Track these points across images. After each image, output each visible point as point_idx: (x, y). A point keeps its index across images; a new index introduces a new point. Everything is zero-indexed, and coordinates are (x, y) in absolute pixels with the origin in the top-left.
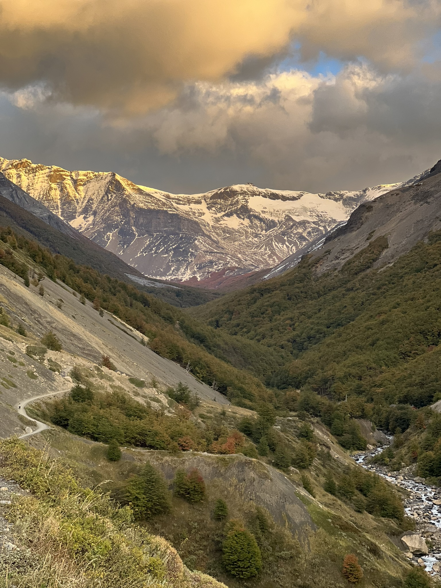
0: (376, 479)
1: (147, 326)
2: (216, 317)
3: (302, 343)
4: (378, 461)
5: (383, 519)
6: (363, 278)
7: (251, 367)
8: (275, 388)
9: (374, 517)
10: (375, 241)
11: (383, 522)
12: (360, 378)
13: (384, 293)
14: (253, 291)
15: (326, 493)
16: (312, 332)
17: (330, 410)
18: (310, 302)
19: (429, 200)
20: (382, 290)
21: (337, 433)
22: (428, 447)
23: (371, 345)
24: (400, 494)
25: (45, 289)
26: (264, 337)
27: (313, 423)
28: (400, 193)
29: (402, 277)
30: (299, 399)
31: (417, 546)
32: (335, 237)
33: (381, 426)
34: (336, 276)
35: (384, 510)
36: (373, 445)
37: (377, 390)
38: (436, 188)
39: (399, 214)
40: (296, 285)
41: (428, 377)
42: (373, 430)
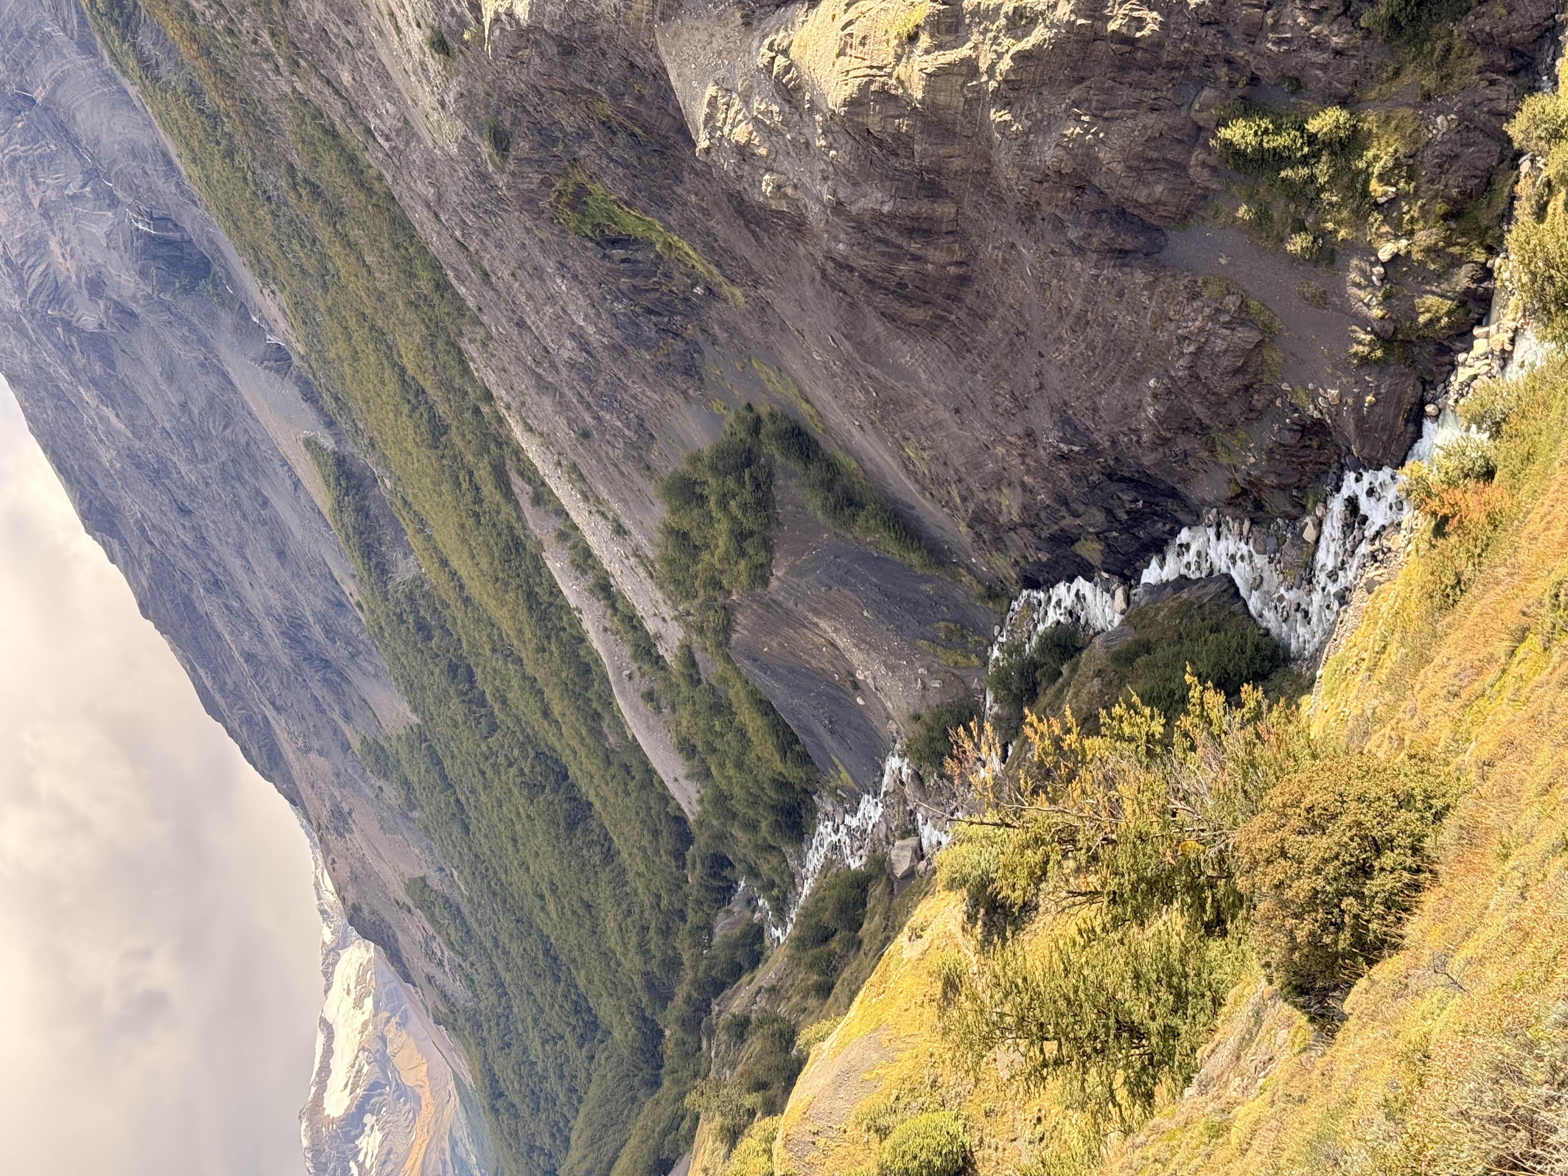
0: (806, 908)
3: (586, 1024)
4: (780, 906)
5: (869, 906)
6: (477, 920)
8: (662, 1071)
9: (867, 920)
10: (412, 897)
11: (874, 906)
12: (645, 929)
13: (503, 885)
14: (495, 1110)
15: (831, 998)
16: (567, 1006)
17: (697, 984)
18: (515, 1010)
19: (346, 810)
20: (498, 888)
21: (736, 972)
22: (752, 827)
23: (590, 911)
24: (829, 875)
26: (573, 1090)
27: (721, 1013)
29: (476, 856)
30: (680, 1034)
31: (908, 854)
32: (404, 966)
33: (724, 899)
34: (472, 964)
35: (855, 903)
36: (754, 912)
37: (664, 903)
38: (326, 798)
39: (369, 857)
40: (485, 1034)
41: (643, 822)
42: (729, 912)
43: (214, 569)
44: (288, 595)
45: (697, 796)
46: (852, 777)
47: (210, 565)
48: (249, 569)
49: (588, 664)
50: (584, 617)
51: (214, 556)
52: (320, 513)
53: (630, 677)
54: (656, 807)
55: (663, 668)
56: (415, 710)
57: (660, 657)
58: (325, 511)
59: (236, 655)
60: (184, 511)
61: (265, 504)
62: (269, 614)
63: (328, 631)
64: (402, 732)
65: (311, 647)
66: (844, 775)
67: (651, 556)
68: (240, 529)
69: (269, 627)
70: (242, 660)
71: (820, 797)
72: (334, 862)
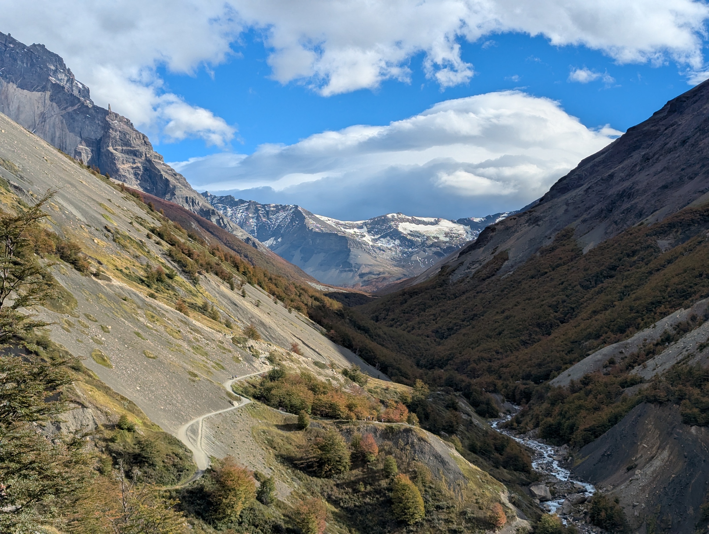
0: (509, 439)
1: (325, 321)
2: (377, 314)
3: (443, 334)
4: (508, 426)
5: (515, 473)
6: (489, 284)
7: (404, 352)
8: (424, 369)
9: (508, 471)
10: (499, 254)
11: (515, 475)
12: (490, 361)
13: (507, 294)
14: (404, 294)
15: (469, 452)
16: (451, 325)
17: (469, 386)
18: (449, 302)
19: (539, 223)
20: (505, 292)
21: (475, 404)
22: (548, 414)
23: (497, 335)
24: (527, 452)
25: (247, 292)
26: (413, 328)
27: (456, 396)
28: (517, 218)
29: (520, 282)
30: (444, 378)
31: (543, 494)
32: (467, 252)
33: (509, 398)
34: (469, 282)
35: (515, 465)
36: (504, 413)
37: (504, 370)
38: (544, 214)
39: (516, 234)
40: (438, 289)
41: (545, 359)
42: (503, 401)
43: (655, 158)
44: (645, 191)
45: (562, 386)
46: (579, 466)
47: (657, 156)
48: (655, 174)
49: (625, 331)
50: (651, 329)
51: (661, 157)
52: (688, 203)
53: (621, 353)
54: (553, 365)
55: (627, 368)
56: (590, 251)
57: (633, 367)
58: (690, 206)
59: (612, 171)
60: (684, 142)
61: (691, 178)
62: (633, 183)
63: (628, 210)
64: (579, 246)
65: (618, 203)
66: (579, 462)
67: (690, 363)
68: (677, 168)
69: (627, 184)
70: (610, 173)
71: (566, 448)
72: (515, 219)
